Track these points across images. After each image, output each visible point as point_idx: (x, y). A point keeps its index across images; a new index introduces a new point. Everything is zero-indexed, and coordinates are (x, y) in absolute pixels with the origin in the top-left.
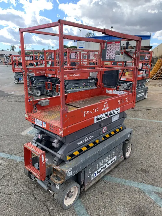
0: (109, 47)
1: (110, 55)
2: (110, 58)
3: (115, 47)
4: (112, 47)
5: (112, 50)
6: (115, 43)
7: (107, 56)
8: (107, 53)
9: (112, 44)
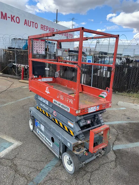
0: (36, 43)
1: (37, 50)
2: (37, 53)
3: (41, 44)
4: (38, 43)
5: (38, 46)
6: (41, 40)
7: (34, 51)
8: (34, 48)
9: (38, 41)
